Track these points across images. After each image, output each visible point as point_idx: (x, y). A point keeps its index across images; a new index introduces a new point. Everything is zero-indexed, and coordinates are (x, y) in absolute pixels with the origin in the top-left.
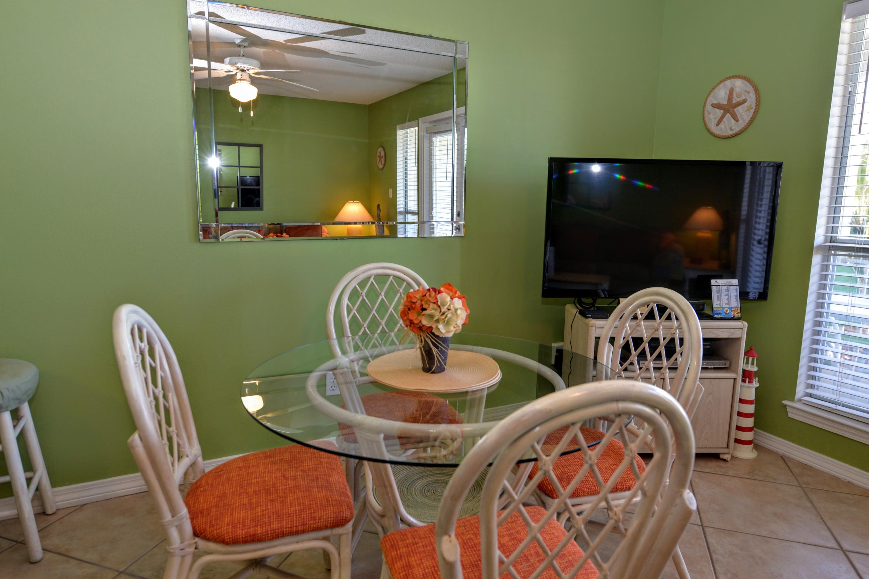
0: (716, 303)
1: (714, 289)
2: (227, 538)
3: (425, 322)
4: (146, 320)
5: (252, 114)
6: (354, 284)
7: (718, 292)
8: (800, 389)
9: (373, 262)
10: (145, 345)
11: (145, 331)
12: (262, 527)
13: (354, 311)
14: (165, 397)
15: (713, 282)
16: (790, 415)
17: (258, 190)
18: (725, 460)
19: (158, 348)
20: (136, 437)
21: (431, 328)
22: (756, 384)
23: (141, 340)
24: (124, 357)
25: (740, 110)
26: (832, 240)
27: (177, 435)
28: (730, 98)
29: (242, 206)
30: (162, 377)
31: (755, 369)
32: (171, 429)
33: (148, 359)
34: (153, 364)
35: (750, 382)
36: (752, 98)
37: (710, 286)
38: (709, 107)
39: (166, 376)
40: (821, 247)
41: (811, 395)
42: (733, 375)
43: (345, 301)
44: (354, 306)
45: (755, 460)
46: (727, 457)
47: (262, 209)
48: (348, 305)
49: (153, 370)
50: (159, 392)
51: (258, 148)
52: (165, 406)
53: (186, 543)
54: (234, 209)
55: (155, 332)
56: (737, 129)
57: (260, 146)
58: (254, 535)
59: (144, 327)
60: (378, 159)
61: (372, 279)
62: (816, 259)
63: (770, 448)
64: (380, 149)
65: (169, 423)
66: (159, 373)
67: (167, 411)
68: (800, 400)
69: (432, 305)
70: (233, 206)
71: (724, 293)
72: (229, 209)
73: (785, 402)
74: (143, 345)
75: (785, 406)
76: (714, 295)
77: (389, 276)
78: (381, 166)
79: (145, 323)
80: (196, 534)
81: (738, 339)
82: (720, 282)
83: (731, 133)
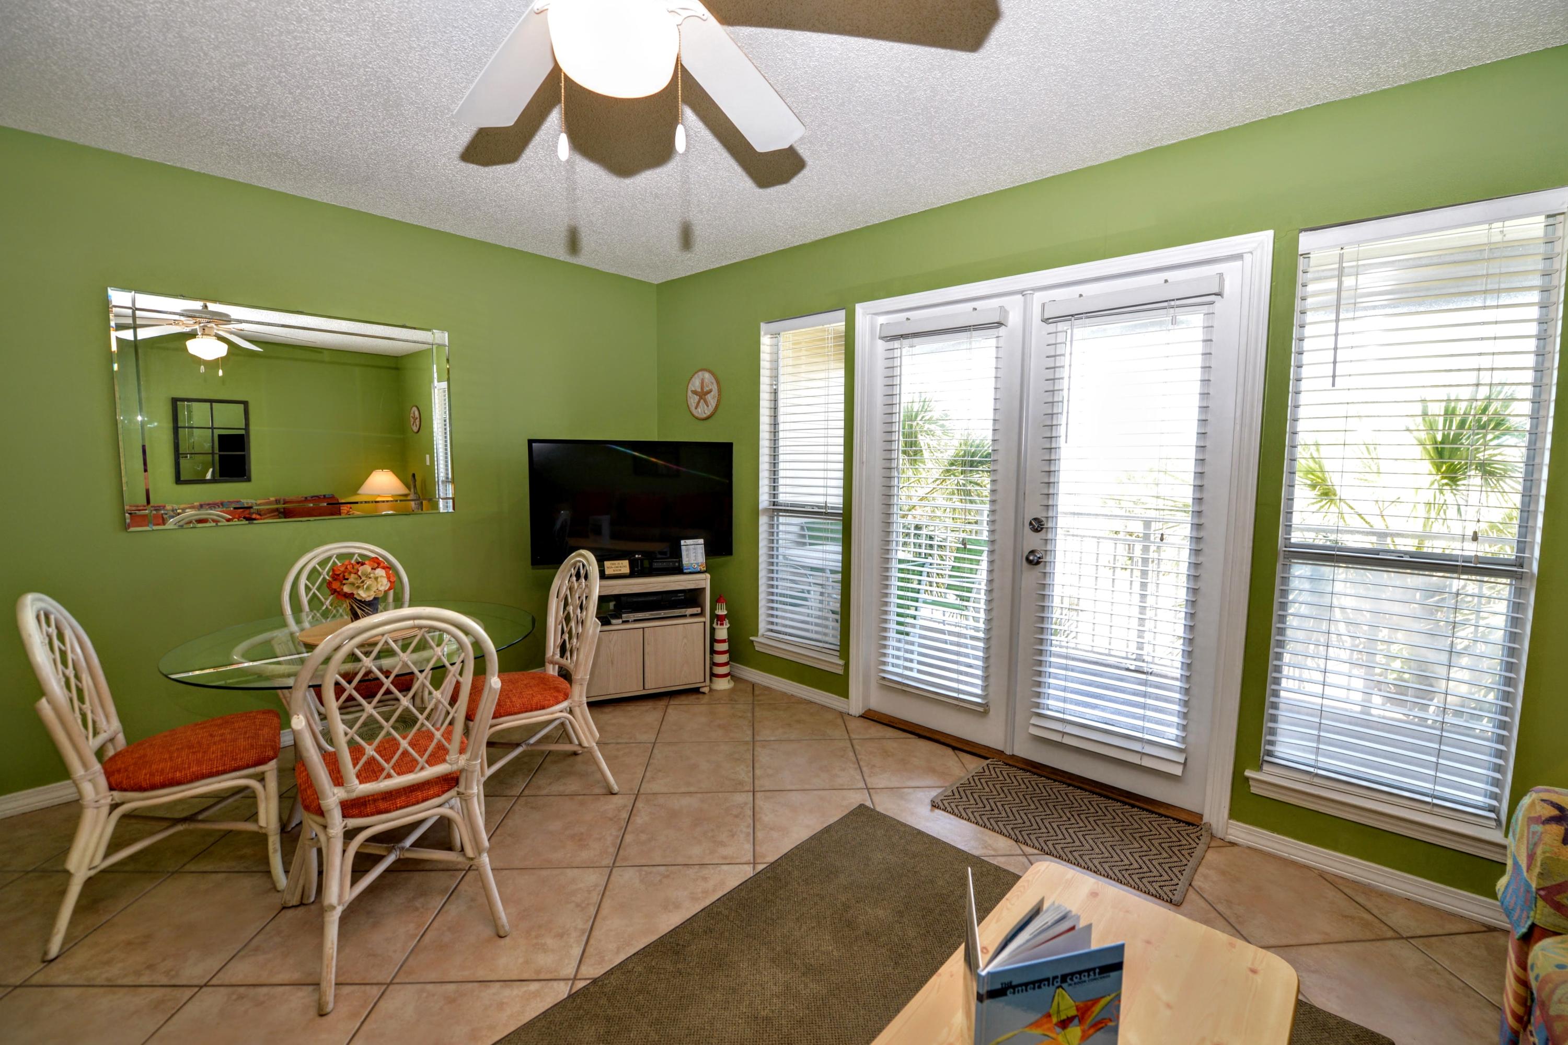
0: (685, 561)
1: (683, 548)
2: (144, 785)
3: (346, 589)
4: (54, 607)
5: (221, 373)
6: (314, 563)
7: (687, 550)
8: (762, 626)
9: (331, 542)
10: (53, 630)
11: (52, 618)
12: (181, 771)
13: (314, 590)
14: (77, 677)
15: (683, 542)
16: (757, 649)
17: (244, 456)
18: (704, 693)
19: (68, 634)
20: (44, 701)
21: (353, 594)
22: (727, 625)
23: (49, 625)
24: (30, 636)
25: (709, 397)
26: (774, 504)
27: (92, 712)
28: (702, 388)
29: (221, 475)
30: (73, 660)
31: (725, 612)
32: (84, 707)
33: (56, 643)
34: (63, 648)
35: (722, 624)
36: (715, 388)
37: (680, 546)
38: (690, 393)
39: (79, 659)
40: (766, 510)
41: (772, 631)
42: (702, 619)
43: (303, 581)
44: (313, 585)
45: (733, 690)
46: (706, 690)
47: (249, 480)
48: (306, 585)
49: (63, 654)
50: (70, 672)
51: (242, 406)
52: (77, 687)
53: (102, 795)
54: (213, 481)
55: (65, 618)
56: (708, 413)
57: (245, 404)
58: (173, 779)
59: (52, 613)
60: (412, 420)
61: (334, 558)
62: (763, 520)
63: (746, 678)
64: (415, 409)
65: (81, 699)
66: (70, 656)
67: (80, 691)
68: (763, 635)
69: (353, 575)
70: (209, 476)
71: (692, 552)
72: (204, 481)
73: (751, 638)
74: (50, 630)
75: (752, 641)
76: (684, 553)
77: (353, 554)
78: (415, 429)
79: (50, 609)
80: (111, 788)
81: (704, 589)
82: (689, 542)
83: (705, 416)
